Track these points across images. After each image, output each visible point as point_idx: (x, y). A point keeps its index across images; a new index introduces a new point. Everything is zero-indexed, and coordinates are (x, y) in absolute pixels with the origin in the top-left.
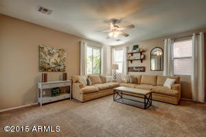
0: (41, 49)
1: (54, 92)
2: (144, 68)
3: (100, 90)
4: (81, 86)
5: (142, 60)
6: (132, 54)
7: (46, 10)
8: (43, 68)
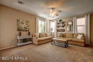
0: (18, 20)
1: (24, 40)
2: (64, 30)
3: (45, 40)
4: (37, 38)
5: (63, 26)
6: (59, 24)
7: (21, 3)
8: (19, 30)
